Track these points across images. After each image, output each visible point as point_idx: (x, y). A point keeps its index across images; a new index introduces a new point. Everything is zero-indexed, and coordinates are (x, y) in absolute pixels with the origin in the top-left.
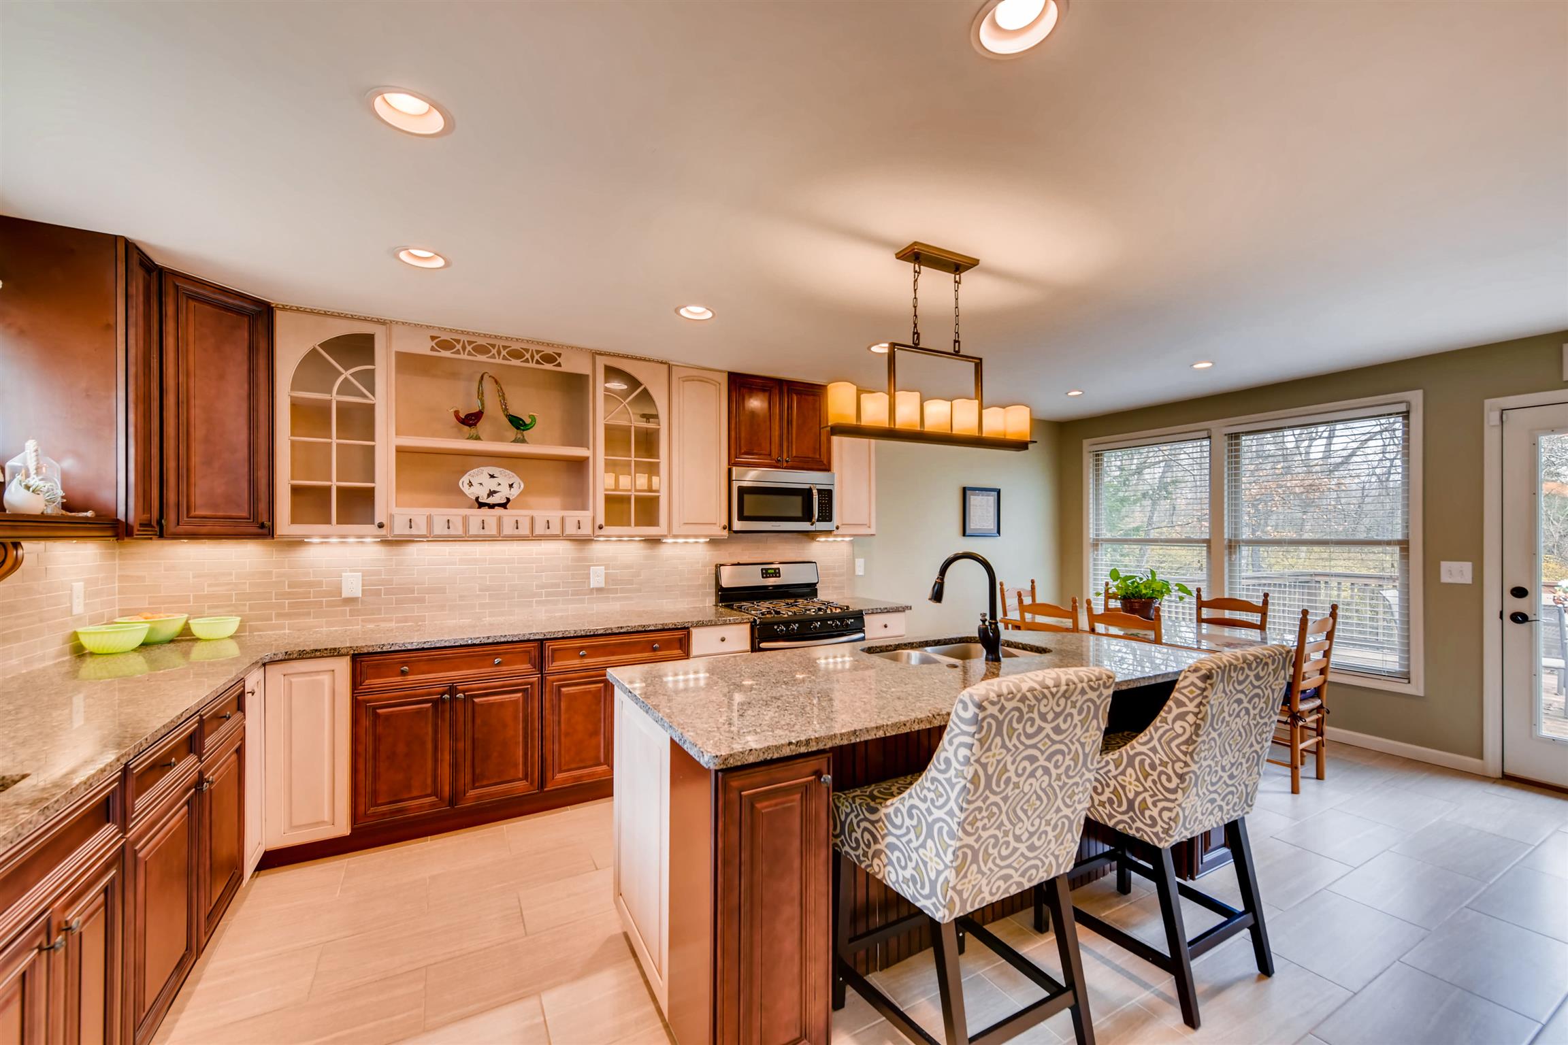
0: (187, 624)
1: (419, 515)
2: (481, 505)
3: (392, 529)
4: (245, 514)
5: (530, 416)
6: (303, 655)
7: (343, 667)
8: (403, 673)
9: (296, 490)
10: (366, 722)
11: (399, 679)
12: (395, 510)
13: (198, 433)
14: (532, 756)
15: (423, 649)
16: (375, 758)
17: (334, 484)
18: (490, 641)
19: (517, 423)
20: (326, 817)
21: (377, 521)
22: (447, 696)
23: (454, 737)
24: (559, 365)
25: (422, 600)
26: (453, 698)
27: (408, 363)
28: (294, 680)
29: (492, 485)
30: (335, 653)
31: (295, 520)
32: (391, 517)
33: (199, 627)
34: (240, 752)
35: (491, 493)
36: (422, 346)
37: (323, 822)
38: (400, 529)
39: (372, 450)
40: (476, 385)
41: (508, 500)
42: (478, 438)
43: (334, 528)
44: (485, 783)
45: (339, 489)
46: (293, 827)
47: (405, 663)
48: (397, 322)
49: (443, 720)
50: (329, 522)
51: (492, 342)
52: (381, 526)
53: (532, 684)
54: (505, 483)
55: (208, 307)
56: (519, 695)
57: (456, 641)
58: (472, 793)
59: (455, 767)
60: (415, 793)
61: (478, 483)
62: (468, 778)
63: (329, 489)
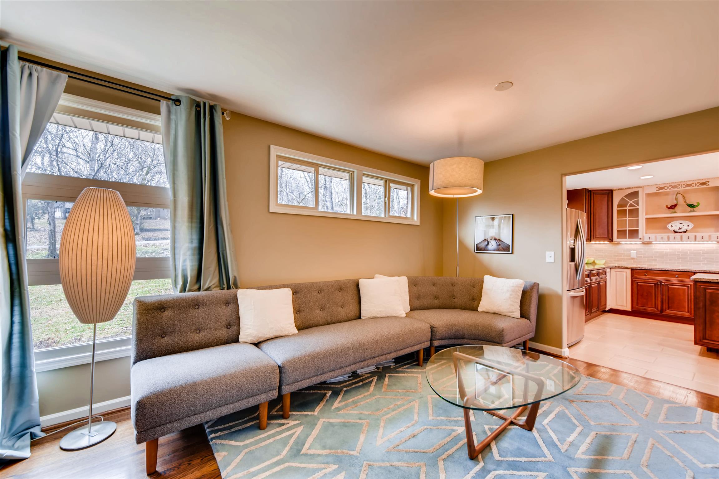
0: (594, 260)
1: (652, 236)
2: (675, 232)
3: (644, 239)
4: (606, 237)
5: (697, 203)
6: (619, 268)
7: (629, 271)
8: (645, 275)
9: (618, 231)
10: (635, 285)
11: (644, 276)
12: (645, 235)
13: (597, 221)
14: (691, 306)
15: (651, 270)
16: (637, 295)
17: (628, 229)
18: (674, 270)
19: (690, 206)
20: (625, 305)
21: (639, 238)
22: (659, 283)
23: (662, 294)
24: (709, 185)
25: (656, 260)
26: (661, 284)
27: (649, 195)
28: (617, 273)
29: (681, 226)
30: (627, 268)
31: (618, 238)
32: (643, 237)
33: (596, 261)
34: (606, 282)
35: (680, 229)
36: (654, 190)
37: (624, 306)
38: (646, 240)
39: (638, 220)
40: (675, 196)
41: (687, 230)
42: (675, 212)
43: (627, 239)
44: (672, 310)
45: (629, 230)
46: (617, 305)
47: (646, 273)
48: (645, 186)
49: (658, 289)
50: (626, 238)
51: (679, 184)
52: (640, 239)
53: (691, 285)
54: (685, 225)
55: (599, 195)
56: (686, 287)
57: (661, 269)
58: (668, 311)
59: (662, 303)
60: (649, 306)
61: (675, 225)
62: (667, 306)
63: (626, 230)
